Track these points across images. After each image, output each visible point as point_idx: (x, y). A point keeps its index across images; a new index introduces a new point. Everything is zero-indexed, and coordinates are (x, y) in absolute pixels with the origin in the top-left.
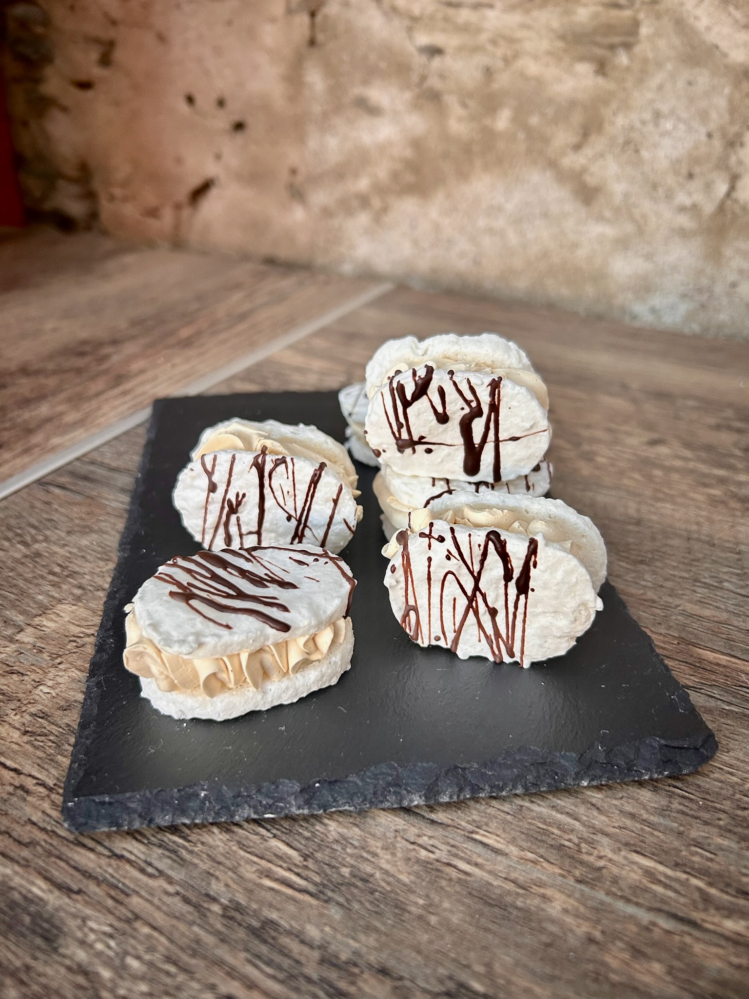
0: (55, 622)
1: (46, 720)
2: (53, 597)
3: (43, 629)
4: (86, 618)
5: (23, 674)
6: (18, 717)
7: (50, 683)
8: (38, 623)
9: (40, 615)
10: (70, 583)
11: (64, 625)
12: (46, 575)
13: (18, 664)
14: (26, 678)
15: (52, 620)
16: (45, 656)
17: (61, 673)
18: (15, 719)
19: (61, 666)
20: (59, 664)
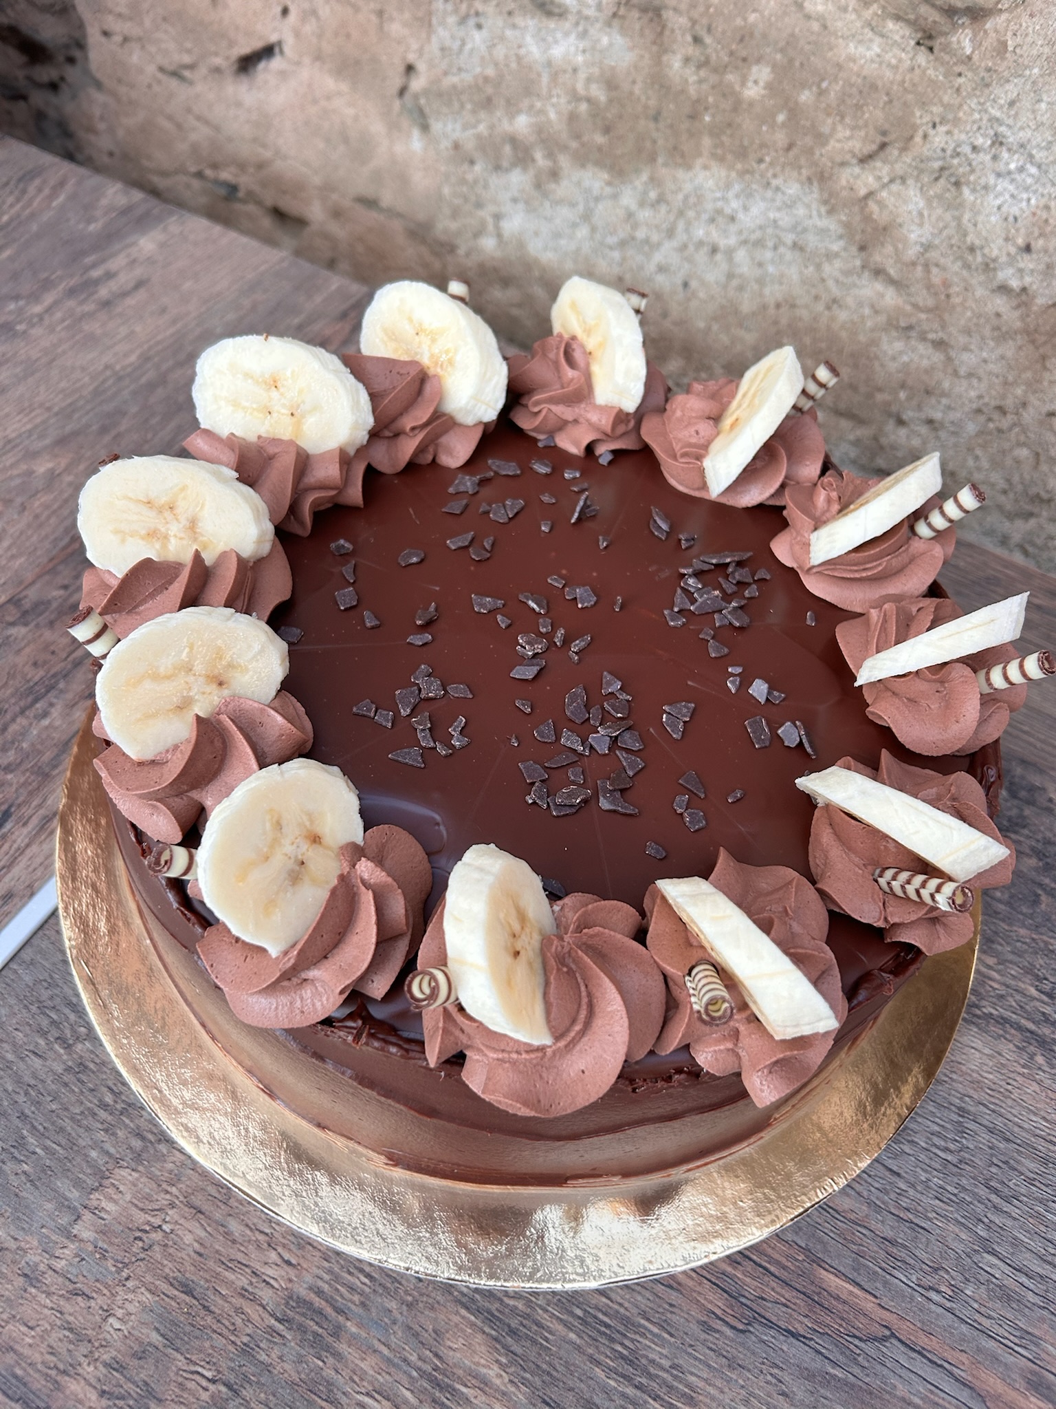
0: (116, 1202)
1: (122, 1373)
2: (107, 1153)
3: (103, 1215)
4: (148, 1194)
5: (89, 1298)
6: (91, 1369)
7: (120, 1313)
8: (95, 1203)
9: (96, 1190)
10: (126, 1126)
11: (125, 1209)
12: (96, 1110)
13: (81, 1278)
14: (93, 1303)
15: (111, 1199)
16: (110, 1263)
17: (130, 1296)
18: (88, 1370)
19: (130, 1284)
20: (127, 1279)
